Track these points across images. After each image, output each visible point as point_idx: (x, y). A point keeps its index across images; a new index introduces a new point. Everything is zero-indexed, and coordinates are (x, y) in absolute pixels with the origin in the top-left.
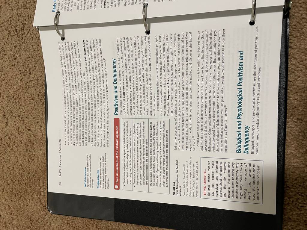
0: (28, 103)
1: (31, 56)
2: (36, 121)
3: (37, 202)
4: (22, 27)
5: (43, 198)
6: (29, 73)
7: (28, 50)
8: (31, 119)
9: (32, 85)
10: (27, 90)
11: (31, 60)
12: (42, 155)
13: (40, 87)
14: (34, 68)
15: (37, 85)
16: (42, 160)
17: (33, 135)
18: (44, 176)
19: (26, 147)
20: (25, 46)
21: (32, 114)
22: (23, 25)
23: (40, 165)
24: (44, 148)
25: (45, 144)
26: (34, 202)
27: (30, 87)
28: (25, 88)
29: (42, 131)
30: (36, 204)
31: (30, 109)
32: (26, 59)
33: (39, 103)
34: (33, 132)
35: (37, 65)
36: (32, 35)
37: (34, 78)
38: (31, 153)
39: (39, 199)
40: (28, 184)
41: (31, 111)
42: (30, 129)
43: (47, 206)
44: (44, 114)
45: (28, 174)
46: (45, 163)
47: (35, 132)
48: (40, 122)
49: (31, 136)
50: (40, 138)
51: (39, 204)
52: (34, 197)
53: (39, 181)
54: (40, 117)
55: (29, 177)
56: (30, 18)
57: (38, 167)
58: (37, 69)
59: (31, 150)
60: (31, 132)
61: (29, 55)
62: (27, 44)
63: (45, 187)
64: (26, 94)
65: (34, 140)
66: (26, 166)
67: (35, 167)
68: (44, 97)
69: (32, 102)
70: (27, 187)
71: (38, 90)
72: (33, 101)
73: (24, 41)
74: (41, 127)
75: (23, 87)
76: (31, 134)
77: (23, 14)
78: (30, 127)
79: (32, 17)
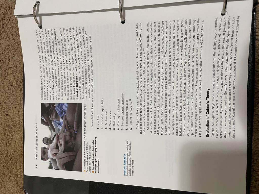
0: (6, 89)
1: (10, 45)
2: (14, 106)
3: (14, 184)
4: (3, 17)
5: (19, 180)
6: (9, 61)
7: (8, 38)
8: (9, 105)
9: (10, 72)
10: (6, 77)
11: (10, 49)
12: (19, 139)
13: (19, 74)
14: (14, 55)
15: (16, 72)
16: (20, 144)
17: (11, 120)
18: (21, 159)
19: (4, 131)
20: (5, 35)
21: (10, 100)
22: (3, 15)
23: (17, 148)
24: (21, 133)
25: (23, 128)
26: (11, 184)
27: (9, 74)
28: (4, 74)
29: (20, 116)
30: (13, 185)
31: (8, 95)
32: (6, 47)
33: (17, 89)
34: (11, 117)
35: (16, 53)
36: (13, 25)
37: (13, 65)
38: (9, 137)
39: (17, 181)
40: (6, 167)
41: (9, 96)
42: (8, 113)
43: (23, 188)
44: (22, 100)
45: (6, 157)
46: (22, 147)
47: (13, 117)
48: (18, 108)
49: (8, 120)
50: (17, 123)
51: (16, 186)
52: (11, 179)
53: (16, 164)
54: (18, 102)
55: (7, 160)
56: (10, 9)
57: (15, 151)
58: (16, 57)
59: (8, 134)
60: (9, 117)
61: (9, 44)
62: (8, 33)
63: (21, 170)
64: (5, 80)
65: (11, 125)
66: (4, 149)
67: (12, 150)
68: (22, 84)
69: (10, 88)
70: (4, 170)
71: (16, 77)
72: (12, 87)
73: (4, 30)
74: (19, 112)
75: (2, 74)
76: (9, 119)
77: (5, 5)
78: (8, 112)
79: (12, 7)
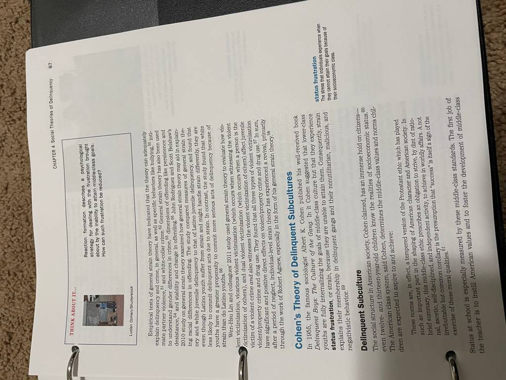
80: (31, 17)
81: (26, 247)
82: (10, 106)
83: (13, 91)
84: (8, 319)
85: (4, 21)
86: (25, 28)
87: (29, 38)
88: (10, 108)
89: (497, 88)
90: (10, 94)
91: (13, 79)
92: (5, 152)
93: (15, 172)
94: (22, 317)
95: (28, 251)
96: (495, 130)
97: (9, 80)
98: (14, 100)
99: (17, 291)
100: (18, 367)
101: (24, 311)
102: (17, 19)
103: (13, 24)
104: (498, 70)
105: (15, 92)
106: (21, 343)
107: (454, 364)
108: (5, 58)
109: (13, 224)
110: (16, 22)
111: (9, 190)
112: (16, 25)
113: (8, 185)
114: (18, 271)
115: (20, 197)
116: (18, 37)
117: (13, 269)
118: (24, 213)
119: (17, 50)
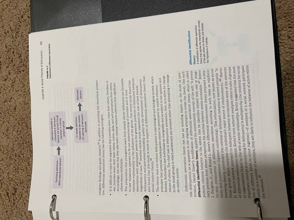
80: (31, 15)
81: (26, 141)
82: (18, 63)
83: (20, 55)
84: (15, 181)
85: (15, 16)
86: (27, 21)
87: (29, 27)
88: (18, 64)
89: (284, 60)
90: (18, 57)
91: (20, 49)
92: (15, 89)
93: (20, 100)
94: (22, 180)
95: (27, 143)
96: (282, 83)
97: (17, 49)
98: (20, 60)
99: (20, 165)
100: (20, 208)
101: (24, 176)
102: (22, 15)
103: (20, 18)
104: (285, 51)
105: (21, 56)
106: (22, 194)
107: (259, 206)
108: (15, 37)
109: (18, 129)
110: (22, 17)
111: (17, 110)
112: (22, 19)
113: (16, 107)
114: (21, 154)
115: (23, 114)
116: (23, 26)
117: (18, 153)
118: (25, 122)
119: (22, 32)
